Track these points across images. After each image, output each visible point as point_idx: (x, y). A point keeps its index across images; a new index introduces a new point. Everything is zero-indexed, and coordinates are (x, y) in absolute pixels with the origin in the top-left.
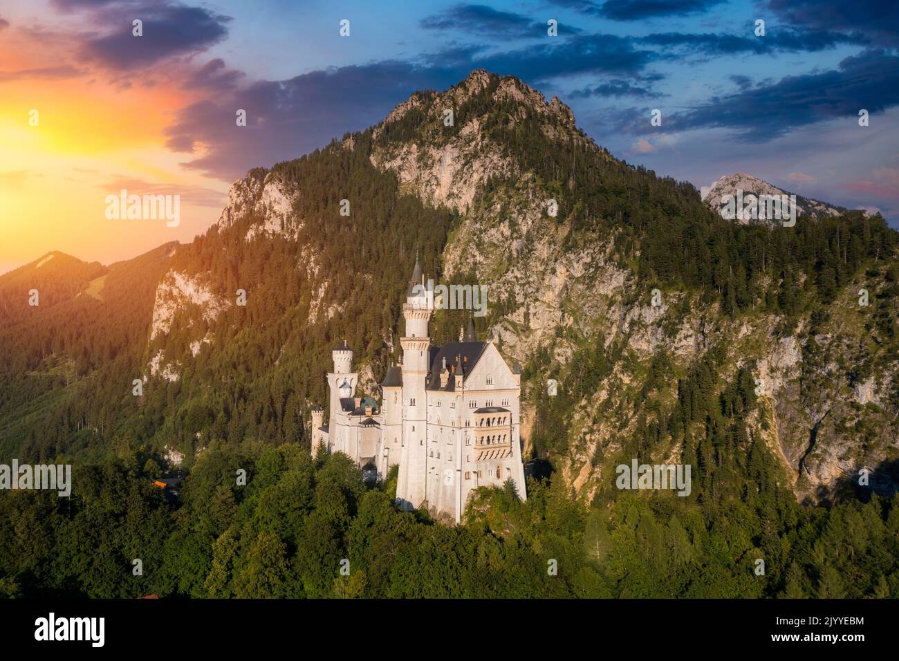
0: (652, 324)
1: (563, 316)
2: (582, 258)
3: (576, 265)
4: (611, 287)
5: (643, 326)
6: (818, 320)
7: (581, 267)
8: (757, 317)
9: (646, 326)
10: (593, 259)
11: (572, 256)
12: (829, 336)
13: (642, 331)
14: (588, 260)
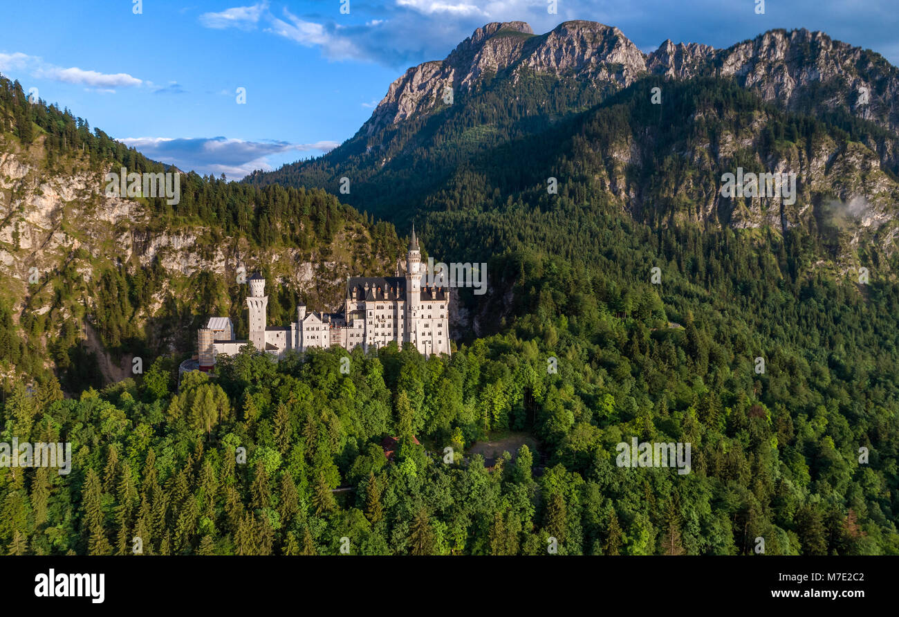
0: (182, 249)
1: (67, 238)
2: (72, 184)
3: (65, 189)
4: (113, 215)
5: (174, 251)
6: (325, 253)
7: (71, 192)
8: (280, 249)
9: (176, 252)
10: (88, 187)
11: (60, 181)
12: (334, 263)
13: (173, 255)
14: (81, 187)
